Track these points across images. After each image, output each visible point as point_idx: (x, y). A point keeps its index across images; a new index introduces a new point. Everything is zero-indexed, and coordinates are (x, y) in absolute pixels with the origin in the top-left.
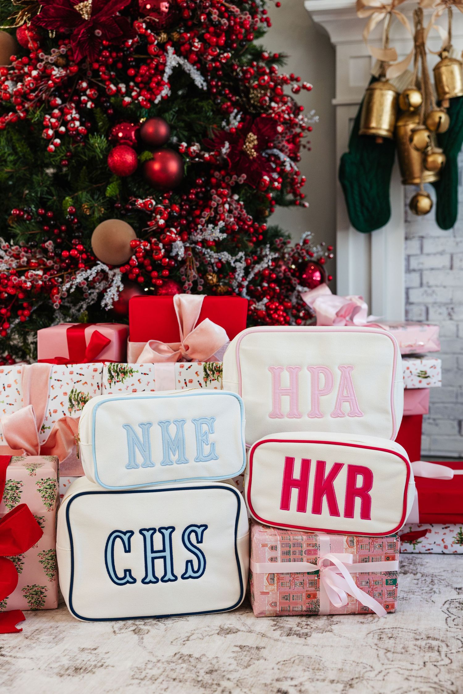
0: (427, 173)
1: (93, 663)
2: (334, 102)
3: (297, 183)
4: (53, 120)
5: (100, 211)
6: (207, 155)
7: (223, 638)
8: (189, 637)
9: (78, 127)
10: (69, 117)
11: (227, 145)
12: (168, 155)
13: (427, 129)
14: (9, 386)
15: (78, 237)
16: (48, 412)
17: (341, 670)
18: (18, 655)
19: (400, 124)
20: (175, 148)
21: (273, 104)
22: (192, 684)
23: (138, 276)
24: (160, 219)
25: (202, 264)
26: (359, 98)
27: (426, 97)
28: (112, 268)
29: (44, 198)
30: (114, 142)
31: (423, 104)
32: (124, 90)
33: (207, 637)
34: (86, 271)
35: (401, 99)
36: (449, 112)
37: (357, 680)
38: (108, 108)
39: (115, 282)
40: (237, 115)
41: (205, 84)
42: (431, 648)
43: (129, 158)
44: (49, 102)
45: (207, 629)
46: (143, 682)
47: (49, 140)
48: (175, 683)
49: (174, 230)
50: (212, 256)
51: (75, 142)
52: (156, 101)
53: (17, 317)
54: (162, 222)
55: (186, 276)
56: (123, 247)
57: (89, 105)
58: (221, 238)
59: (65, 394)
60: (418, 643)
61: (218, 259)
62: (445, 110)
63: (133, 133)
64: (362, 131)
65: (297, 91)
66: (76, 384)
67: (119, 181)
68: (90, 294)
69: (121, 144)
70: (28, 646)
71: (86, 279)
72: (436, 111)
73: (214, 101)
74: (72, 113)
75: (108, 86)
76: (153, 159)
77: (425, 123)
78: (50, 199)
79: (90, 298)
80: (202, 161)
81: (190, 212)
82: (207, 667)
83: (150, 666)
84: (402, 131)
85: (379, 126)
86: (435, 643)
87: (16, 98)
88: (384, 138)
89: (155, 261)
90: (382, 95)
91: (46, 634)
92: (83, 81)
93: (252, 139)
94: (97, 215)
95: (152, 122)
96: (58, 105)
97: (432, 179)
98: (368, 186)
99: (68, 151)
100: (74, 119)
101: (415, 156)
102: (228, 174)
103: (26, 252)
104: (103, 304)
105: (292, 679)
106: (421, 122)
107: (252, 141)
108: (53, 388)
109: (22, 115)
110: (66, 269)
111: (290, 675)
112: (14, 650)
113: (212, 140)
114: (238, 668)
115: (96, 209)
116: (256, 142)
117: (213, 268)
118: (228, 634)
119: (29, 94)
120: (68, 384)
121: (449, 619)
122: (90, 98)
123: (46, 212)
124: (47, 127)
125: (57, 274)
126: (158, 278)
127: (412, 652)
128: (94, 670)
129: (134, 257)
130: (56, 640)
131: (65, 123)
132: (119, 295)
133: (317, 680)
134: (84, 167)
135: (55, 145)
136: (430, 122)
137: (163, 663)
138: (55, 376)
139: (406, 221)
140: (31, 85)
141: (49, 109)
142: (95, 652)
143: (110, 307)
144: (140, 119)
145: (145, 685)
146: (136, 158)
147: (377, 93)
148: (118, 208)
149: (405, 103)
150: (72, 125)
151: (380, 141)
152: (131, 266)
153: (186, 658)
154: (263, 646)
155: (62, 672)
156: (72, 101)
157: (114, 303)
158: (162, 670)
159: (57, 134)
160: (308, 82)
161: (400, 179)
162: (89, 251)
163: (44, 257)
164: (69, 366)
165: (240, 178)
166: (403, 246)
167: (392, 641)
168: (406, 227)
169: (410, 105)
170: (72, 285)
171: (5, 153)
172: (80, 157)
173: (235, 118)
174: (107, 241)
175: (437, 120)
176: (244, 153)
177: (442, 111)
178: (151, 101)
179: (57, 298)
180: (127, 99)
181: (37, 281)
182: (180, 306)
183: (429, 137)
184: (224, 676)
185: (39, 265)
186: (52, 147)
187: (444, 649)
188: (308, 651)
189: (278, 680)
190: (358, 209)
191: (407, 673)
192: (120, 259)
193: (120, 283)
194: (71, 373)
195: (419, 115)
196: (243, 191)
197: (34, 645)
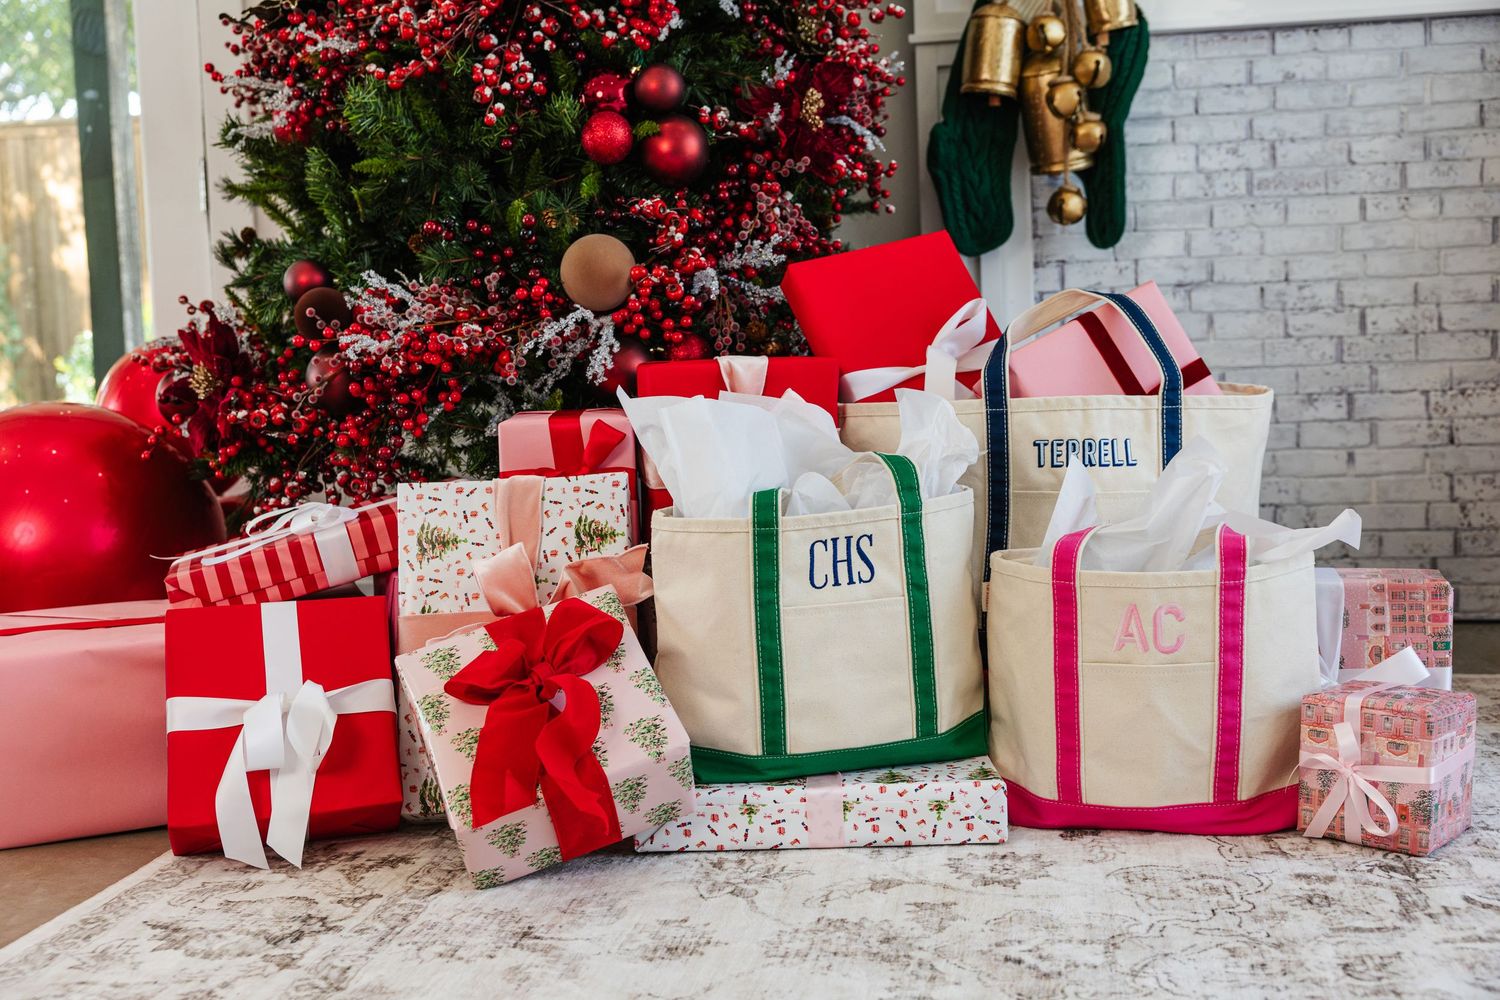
0: (1076, 154)
1: (694, 940)
2: (912, 39)
3: (882, 172)
4: (489, 72)
5: (573, 221)
6: (743, 127)
7: (881, 894)
8: (827, 896)
9: (532, 83)
10: (514, 67)
11: (777, 108)
12: (683, 127)
13: (1076, 81)
14: (474, 514)
15: (537, 266)
16: (542, 554)
17: (1090, 926)
18: (564, 935)
19: (1028, 73)
20: (694, 116)
21: (840, 41)
22: (866, 958)
23: (639, 327)
24: (676, 232)
25: (740, 307)
26: (956, 32)
27: (1070, 27)
28: (598, 315)
29: (476, 203)
30: (592, 108)
31: (1067, 41)
32: (602, 19)
33: (856, 895)
34: (558, 321)
35: (1031, 33)
36: (1110, 51)
37: (1122, 938)
38: (576, 51)
39: (604, 338)
40: (787, 58)
41: (736, 8)
42: (1214, 890)
43: (620, 132)
44: (477, 41)
45: (850, 883)
46: (787, 961)
47: (485, 106)
48: (839, 958)
49: (697, 250)
50: (758, 294)
51: (523, 109)
52: (662, 38)
53: (436, 404)
54: (679, 237)
55: (718, 327)
56: (616, 278)
57: (547, 45)
58: (775, 263)
59: (569, 524)
60: (1191, 883)
61: (768, 298)
62: (1104, 50)
63: (621, 91)
64: (965, 86)
65: (878, 20)
66: (586, 508)
67: (598, 173)
68: (559, 361)
69: (601, 110)
70: (573, 923)
71: (560, 334)
72: (1089, 52)
73: (750, 37)
74: (518, 59)
75: (576, 13)
76: (659, 135)
77: (1071, 71)
78: (484, 205)
79: (559, 367)
80: (736, 135)
81: (717, 221)
82: (877, 935)
83: (786, 938)
84: (1031, 87)
85: (995, 79)
86: (1216, 883)
87: (422, 36)
88: (1003, 98)
89: (669, 301)
90: (1000, 26)
91: (592, 904)
92: (533, 7)
93: (814, 98)
94: (569, 228)
95: (654, 71)
96: (494, 46)
97: (1082, 165)
98: (976, 178)
99: (510, 125)
100: (522, 70)
101: (1055, 126)
102: (775, 157)
103: (450, 294)
104: (589, 374)
105: (1019, 942)
106: (1065, 70)
107: (816, 102)
108: (548, 516)
109: (431, 64)
110: (517, 321)
111: (1014, 937)
112: (553, 930)
113: (748, 101)
114: (927, 933)
115: (568, 219)
116: (822, 104)
117: (758, 313)
118: (888, 888)
119: (442, 29)
120: (571, 508)
121: (1222, 849)
122: (548, 34)
123: (480, 226)
124: (479, 83)
125: (506, 328)
126: (674, 330)
127: (1188, 896)
128: (700, 949)
129: (633, 296)
130: (614, 911)
131: (508, 76)
132: (613, 360)
133: (1060, 941)
134: (538, 150)
135: (497, 113)
136: (1080, 69)
137: (805, 933)
138: (549, 496)
139: (1035, 236)
140: (451, 13)
141: (480, 53)
142: (687, 924)
143: (602, 379)
144: (631, 67)
145: (791, 963)
146: (630, 132)
147: (991, 23)
148: (599, 217)
149: (1038, 38)
150: (522, 79)
151: (996, 103)
152: (629, 311)
153: (838, 924)
154: (952, 900)
155: (650, 955)
156: (514, 39)
157: (607, 373)
158: (809, 942)
159: (498, 95)
160: (896, 4)
161: (1028, 166)
162: (556, 289)
163: (474, 302)
164: (572, 478)
165: (798, 164)
166: (1032, 278)
167: (1149, 884)
168: (1036, 246)
169: (1046, 41)
170: (537, 344)
171: (405, 128)
172: (533, 133)
173: (784, 64)
174: (588, 270)
175: (1092, 66)
176: (804, 124)
177: (1099, 52)
178: (652, 37)
179: (510, 367)
180: (610, 35)
181: (477, 341)
182: (731, 374)
183: (1079, 94)
184: (910, 945)
185: (472, 315)
186: (492, 116)
187: (1235, 890)
188: (1025, 904)
189: (998, 945)
190: (961, 216)
191: (1194, 926)
192: (612, 300)
193: (613, 340)
194: (577, 490)
195: (1061, 58)
196: (799, 186)
197: (582, 921)
